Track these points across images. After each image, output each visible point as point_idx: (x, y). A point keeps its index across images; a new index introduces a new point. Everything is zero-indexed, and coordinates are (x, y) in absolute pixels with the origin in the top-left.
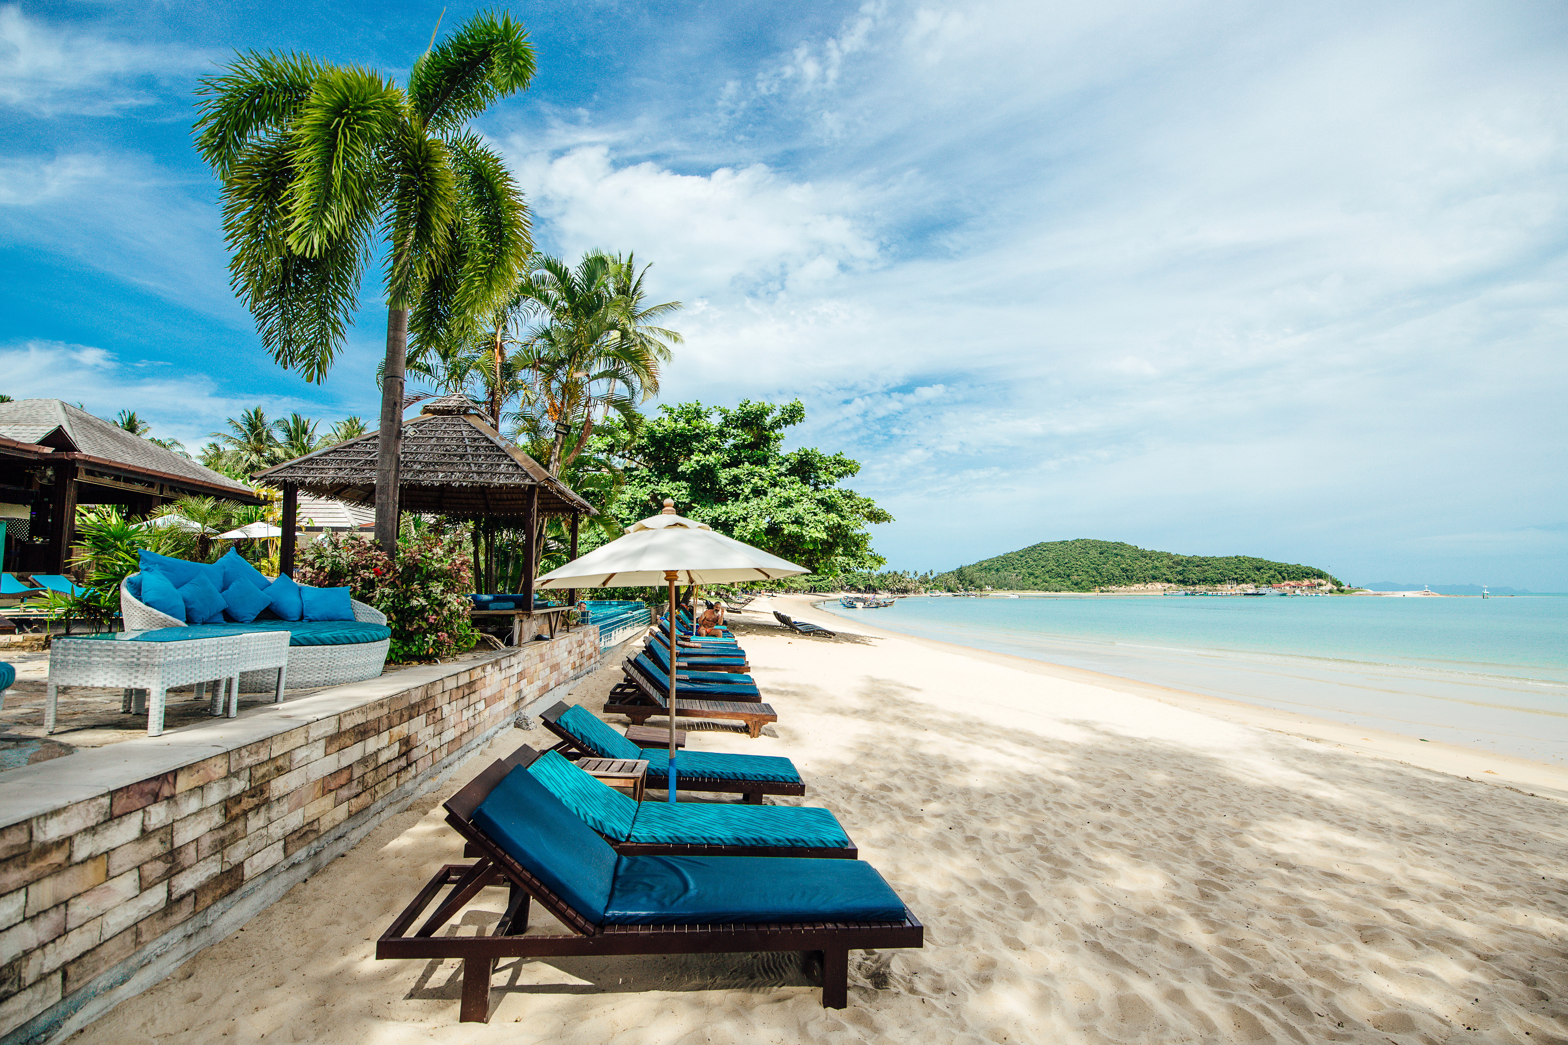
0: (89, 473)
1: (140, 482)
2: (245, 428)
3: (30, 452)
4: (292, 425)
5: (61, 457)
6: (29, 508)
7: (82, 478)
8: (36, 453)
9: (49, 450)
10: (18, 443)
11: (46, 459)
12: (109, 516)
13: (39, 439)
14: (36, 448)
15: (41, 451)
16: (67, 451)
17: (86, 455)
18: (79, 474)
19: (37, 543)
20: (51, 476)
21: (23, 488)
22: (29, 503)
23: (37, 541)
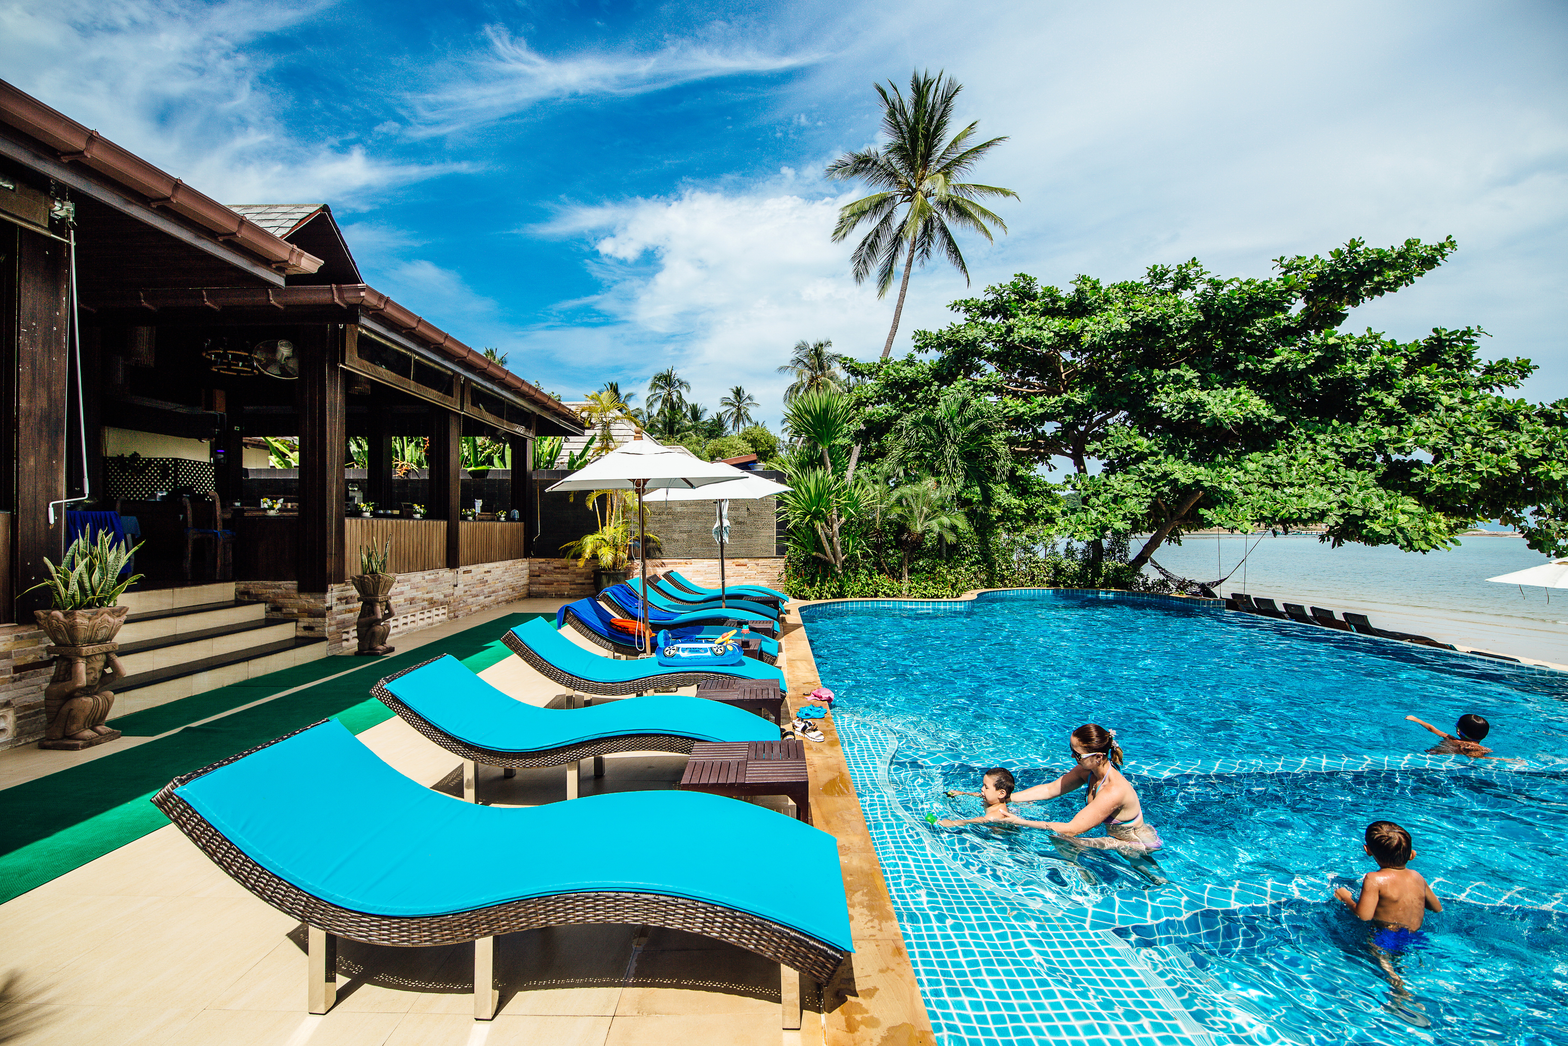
5: (325, 296)
7: (353, 362)
8: (282, 267)
9: (311, 264)
13: (292, 227)
14: (286, 253)
15: (294, 262)
17: (381, 297)
18: (347, 354)
19: (272, 513)
20: (288, 358)
21: (200, 411)
22: (209, 438)
23: (272, 508)
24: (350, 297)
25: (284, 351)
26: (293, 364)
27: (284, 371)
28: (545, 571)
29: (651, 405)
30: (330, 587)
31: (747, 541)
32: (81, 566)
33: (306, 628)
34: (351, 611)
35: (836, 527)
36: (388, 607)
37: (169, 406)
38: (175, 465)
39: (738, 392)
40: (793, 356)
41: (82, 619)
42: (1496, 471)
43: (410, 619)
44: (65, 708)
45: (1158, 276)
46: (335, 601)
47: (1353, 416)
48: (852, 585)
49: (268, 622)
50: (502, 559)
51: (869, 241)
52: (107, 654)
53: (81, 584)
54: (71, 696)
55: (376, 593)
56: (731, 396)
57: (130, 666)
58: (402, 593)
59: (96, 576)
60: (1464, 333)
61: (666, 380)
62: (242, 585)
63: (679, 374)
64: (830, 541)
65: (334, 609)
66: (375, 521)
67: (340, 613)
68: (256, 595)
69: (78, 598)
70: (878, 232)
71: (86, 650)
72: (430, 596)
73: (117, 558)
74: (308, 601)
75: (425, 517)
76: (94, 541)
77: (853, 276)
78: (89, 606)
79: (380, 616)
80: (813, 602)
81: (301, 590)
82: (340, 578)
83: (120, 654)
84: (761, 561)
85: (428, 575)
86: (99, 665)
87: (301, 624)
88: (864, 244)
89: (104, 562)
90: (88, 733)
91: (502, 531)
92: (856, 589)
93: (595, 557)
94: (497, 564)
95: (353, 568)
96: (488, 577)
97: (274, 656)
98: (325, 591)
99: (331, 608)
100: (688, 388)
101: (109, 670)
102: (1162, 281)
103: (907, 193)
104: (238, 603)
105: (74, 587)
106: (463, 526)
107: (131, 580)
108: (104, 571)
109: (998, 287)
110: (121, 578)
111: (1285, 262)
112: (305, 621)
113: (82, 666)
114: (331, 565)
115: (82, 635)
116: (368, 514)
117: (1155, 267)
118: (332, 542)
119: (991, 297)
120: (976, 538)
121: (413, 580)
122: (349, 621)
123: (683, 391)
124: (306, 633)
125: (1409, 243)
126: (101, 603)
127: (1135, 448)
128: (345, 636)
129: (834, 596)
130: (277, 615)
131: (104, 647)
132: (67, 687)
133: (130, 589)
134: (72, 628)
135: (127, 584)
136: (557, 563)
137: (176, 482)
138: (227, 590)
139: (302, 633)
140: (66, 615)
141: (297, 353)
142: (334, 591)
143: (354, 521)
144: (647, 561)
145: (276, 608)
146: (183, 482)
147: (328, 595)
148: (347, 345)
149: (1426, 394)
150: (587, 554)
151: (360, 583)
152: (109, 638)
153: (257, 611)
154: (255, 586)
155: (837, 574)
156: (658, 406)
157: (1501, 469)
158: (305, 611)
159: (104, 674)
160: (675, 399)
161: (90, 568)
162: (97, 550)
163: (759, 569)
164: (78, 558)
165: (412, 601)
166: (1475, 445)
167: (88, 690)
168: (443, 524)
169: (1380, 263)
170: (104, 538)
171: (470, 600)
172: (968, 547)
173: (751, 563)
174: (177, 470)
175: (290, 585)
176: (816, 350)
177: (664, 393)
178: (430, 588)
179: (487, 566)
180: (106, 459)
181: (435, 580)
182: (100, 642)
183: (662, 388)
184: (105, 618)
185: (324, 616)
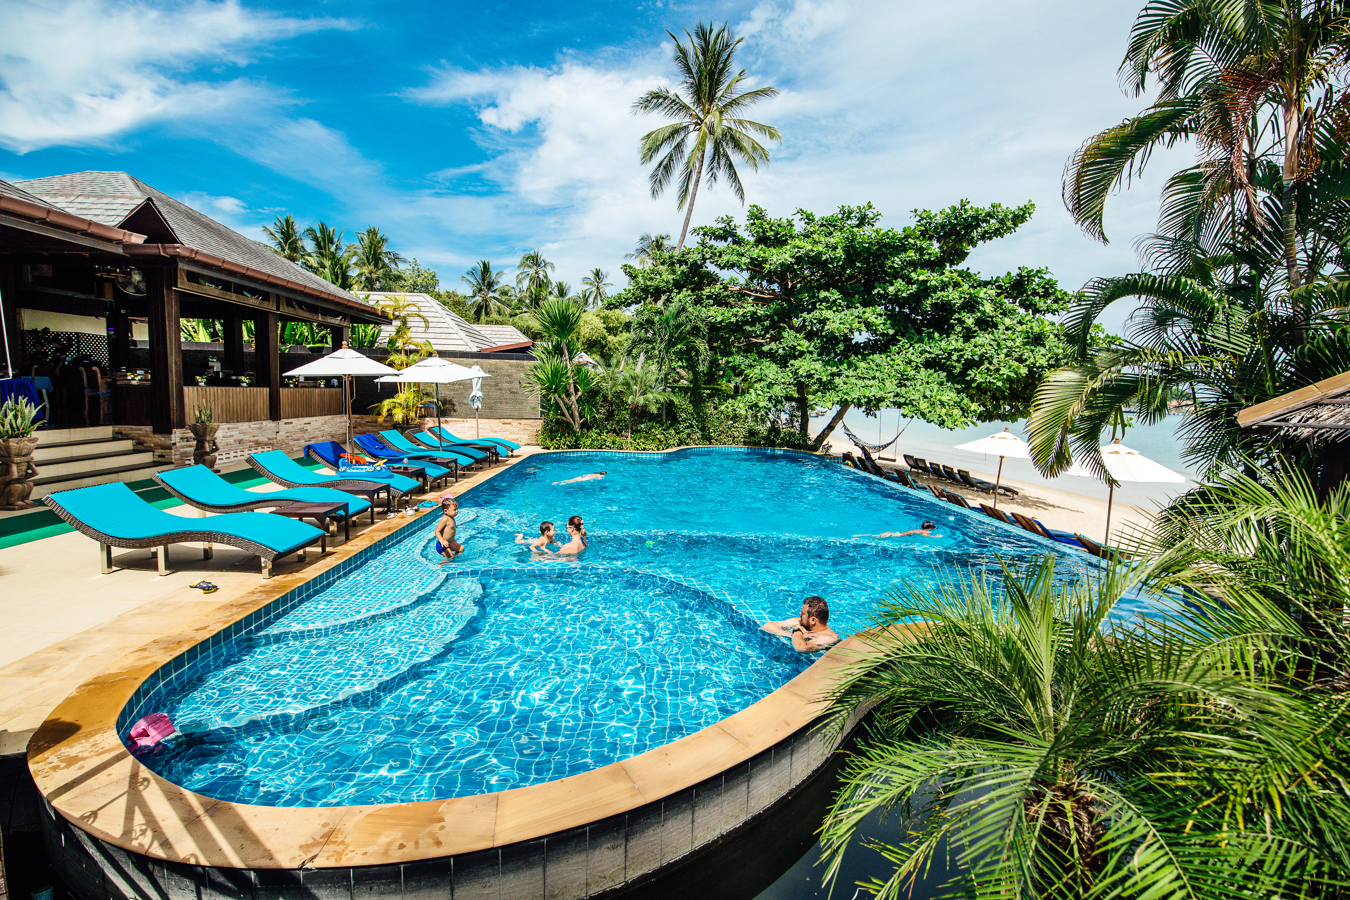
0: (193, 277)
1: (253, 292)
2: (278, 236)
3: (110, 240)
4: (319, 235)
5: (155, 251)
6: (103, 321)
7: (183, 285)
8: (119, 242)
9: (138, 239)
10: (90, 223)
11: (133, 255)
12: (195, 332)
13: (121, 219)
14: (119, 235)
15: (126, 239)
16: (163, 242)
17: (192, 250)
18: (179, 280)
19: (134, 382)
20: (139, 282)
21: (93, 297)
22: (104, 316)
23: (133, 379)
24: (170, 251)
25: (137, 277)
26: (142, 286)
27: (138, 290)
28: (360, 424)
29: (519, 282)
30: (174, 430)
31: (518, 406)
32: (11, 415)
33: (159, 456)
34: (191, 446)
35: (573, 398)
36: (214, 444)
37: (70, 294)
38: (78, 337)
39: (597, 274)
40: (639, 246)
41: (13, 443)
42: (1012, 375)
43: (239, 454)
44: (7, 490)
45: (847, 214)
46: (178, 440)
47: (946, 330)
48: (584, 440)
49: (135, 452)
50: (321, 414)
51: (664, 163)
52: (28, 462)
53: (11, 425)
54: (10, 483)
55: (205, 435)
56: (592, 276)
57: (43, 473)
58: (232, 436)
59: (19, 420)
60: (1038, 272)
61: (534, 260)
62: (117, 428)
63: (545, 256)
64: (569, 408)
65: (178, 445)
66: (208, 389)
67: (183, 447)
68: (126, 435)
69: (10, 432)
70: (671, 155)
71: (16, 459)
72: (256, 438)
73: (30, 412)
74: (160, 439)
75: (250, 385)
76: (16, 402)
77: (650, 192)
78: (17, 436)
79: (208, 450)
80: (551, 451)
81: (155, 432)
82: (181, 425)
83: (37, 466)
84: (523, 421)
85: (253, 425)
86: (24, 468)
87: (156, 454)
88: (660, 165)
89: (23, 413)
90: (20, 503)
91: (321, 395)
92: (588, 443)
93: (390, 415)
94: (317, 418)
95: (190, 420)
96: (307, 427)
97: (136, 472)
98: (171, 433)
99: (175, 444)
100: (553, 267)
101: (30, 471)
102: (849, 218)
103: (697, 124)
104: (114, 439)
105: (8, 427)
106: (283, 392)
107: (39, 424)
108: (23, 418)
109: (725, 218)
110: (33, 422)
111: (919, 213)
112: (159, 452)
113: (14, 468)
114: (174, 417)
115: (13, 452)
116: (202, 384)
117: (843, 207)
118: (174, 403)
119: (721, 225)
120: (691, 409)
121: (241, 428)
122: (190, 452)
123: (549, 270)
124: (160, 459)
125: (993, 206)
126: (23, 434)
127: (799, 348)
128: (187, 462)
129: (569, 447)
130: (140, 447)
131: (26, 459)
132: (8, 478)
133: (38, 429)
134: (8, 448)
135: (36, 426)
136: (368, 418)
137: (78, 351)
138: (107, 431)
139: (157, 459)
140: (4, 441)
141: (145, 278)
142: (177, 435)
143: (191, 388)
144: (442, 419)
145: (140, 443)
146: (85, 351)
147: (173, 436)
148: (179, 275)
149: (992, 317)
150: (385, 413)
151: (194, 429)
152: (29, 454)
153: (128, 445)
154: (125, 429)
155: (575, 432)
156: (526, 283)
157: (1016, 373)
158: (159, 445)
159: (27, 473)
160: (541, 276)
161: (16, 417)
162: (19, 407)
163: (522, 427)
164: (8, 411)
165: (240, 442)
166: (1007, 355)
167: (19, 481)
168: (266, 390)
169: (977, 220)
170: (23, 401)
171: (292, 443)
172: (683, 415)
173: (515, 423)
174: (78, 342)
175: (149, 429)
176: (657, 242)
177: (532, 271)
178: (255, 433)
179: (307, 420)
180: (23, 332)
181: (259, 428)
182: (24, 456)
183: (530, 267)
184: (25, 444)
185: (171, 449)
